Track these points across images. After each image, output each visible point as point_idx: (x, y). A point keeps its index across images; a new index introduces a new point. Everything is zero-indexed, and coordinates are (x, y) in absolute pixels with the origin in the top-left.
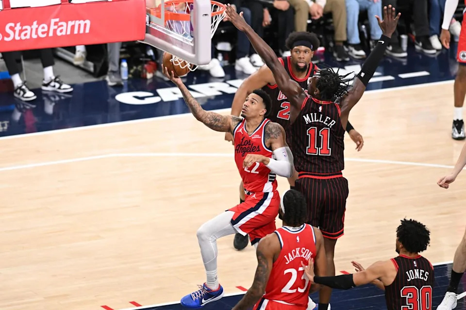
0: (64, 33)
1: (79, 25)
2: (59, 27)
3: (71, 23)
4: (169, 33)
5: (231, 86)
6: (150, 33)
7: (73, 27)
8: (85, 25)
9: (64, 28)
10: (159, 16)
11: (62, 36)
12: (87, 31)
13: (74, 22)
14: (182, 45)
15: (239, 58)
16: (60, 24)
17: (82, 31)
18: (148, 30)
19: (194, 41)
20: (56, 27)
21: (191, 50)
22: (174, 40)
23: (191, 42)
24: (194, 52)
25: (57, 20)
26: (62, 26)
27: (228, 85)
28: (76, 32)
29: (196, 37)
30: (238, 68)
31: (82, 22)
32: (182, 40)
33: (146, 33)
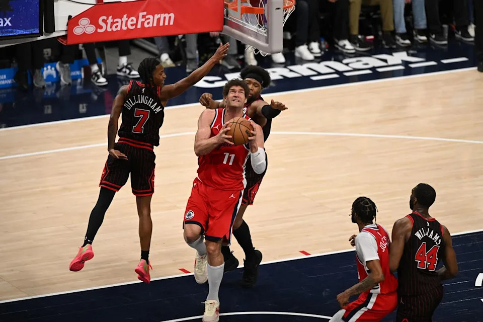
0: (151, 25)
1: (165, 18)
2: (146, 20)
3: (157, 16)
4: (245, 25)
5: (291, 71)
6: (228, 25)
7: (159, 20)
8: (170, 17)
9: (151, 21)
10: (236, 10)
11: (149, 27)
12: (172, 23)
13: (160, 15)
14: (256, 35)
15: (298, 46)
16: (147, 17)
17: (166, 24)
18: (225, 22)
19: (268, 32)
20: (144, 20)
21: (264, 40)
22: (250, 32)
23: (265, 33)
24: (267, 42)
25: (145, 13)
26: (149, 19)
27: (288, 70)
28: (161, 24)
29: (269, 28)
30: (297, 54)
31: (167, 16)
32: (257, 31)
33: (224, 25)
